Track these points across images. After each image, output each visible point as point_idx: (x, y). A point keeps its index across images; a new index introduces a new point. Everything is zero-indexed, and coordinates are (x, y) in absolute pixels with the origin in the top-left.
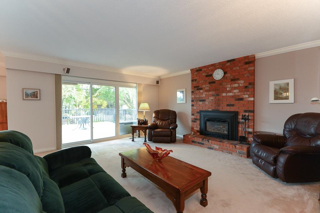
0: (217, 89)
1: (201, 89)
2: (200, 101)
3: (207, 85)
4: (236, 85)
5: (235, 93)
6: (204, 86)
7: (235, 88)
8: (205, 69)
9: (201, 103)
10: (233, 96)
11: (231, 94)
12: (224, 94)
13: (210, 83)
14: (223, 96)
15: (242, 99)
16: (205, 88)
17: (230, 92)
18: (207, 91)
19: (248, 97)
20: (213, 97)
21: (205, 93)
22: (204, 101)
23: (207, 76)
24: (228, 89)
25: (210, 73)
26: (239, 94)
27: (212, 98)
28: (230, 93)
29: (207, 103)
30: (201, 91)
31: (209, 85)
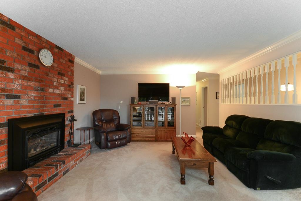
0: (42, 80)
1: (11, 70)
2: (8, 97)
3: (24, 67)
4: (62, 81)
5: (61, 90)
6: (17, 66)
7: (62, 85)
8: (23, 34)
9: (9, 102)
10: (60, 95)
11: (57, 91)
12: (51, 90)
13: (30, 65)
14: (50, 93)
15: (66, 99)
16: (19, 70)
17: (56, 88)
18: (24, 78)
19: (71, 97)
20: (36, 92)
21: (20, 81)
22: (17, 97)
23: (25, 49)
24: (55, 84)
25: (31, 47)
26: (65, 92)
27: (33, 94)
28: (58, 89)
29: (24, 102)
30: (11, 76)
31: (28, 68)
